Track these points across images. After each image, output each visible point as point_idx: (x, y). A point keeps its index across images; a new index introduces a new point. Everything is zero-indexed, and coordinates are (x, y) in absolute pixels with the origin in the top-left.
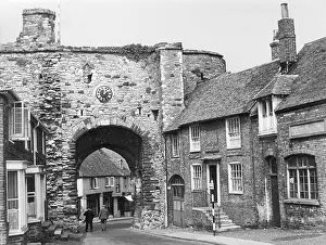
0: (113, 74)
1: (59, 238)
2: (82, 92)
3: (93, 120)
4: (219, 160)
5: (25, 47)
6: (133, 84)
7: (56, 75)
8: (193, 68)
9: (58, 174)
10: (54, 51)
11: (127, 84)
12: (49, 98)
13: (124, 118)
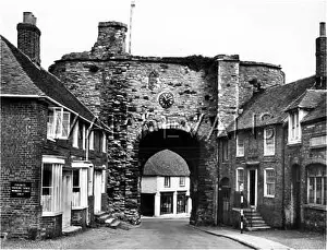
0: (175, 82)
1: (109, 226)
2: (146, 98)
3: (155, 123)
4: (257, 166)
5: (98, 56)
6: (193, 92)
7: (124, 81)
8: (250, 79)
9: (122, 171)
10: (124, 60)
11: (188, 92)
12: (117, 102)
13: (183, 123)
